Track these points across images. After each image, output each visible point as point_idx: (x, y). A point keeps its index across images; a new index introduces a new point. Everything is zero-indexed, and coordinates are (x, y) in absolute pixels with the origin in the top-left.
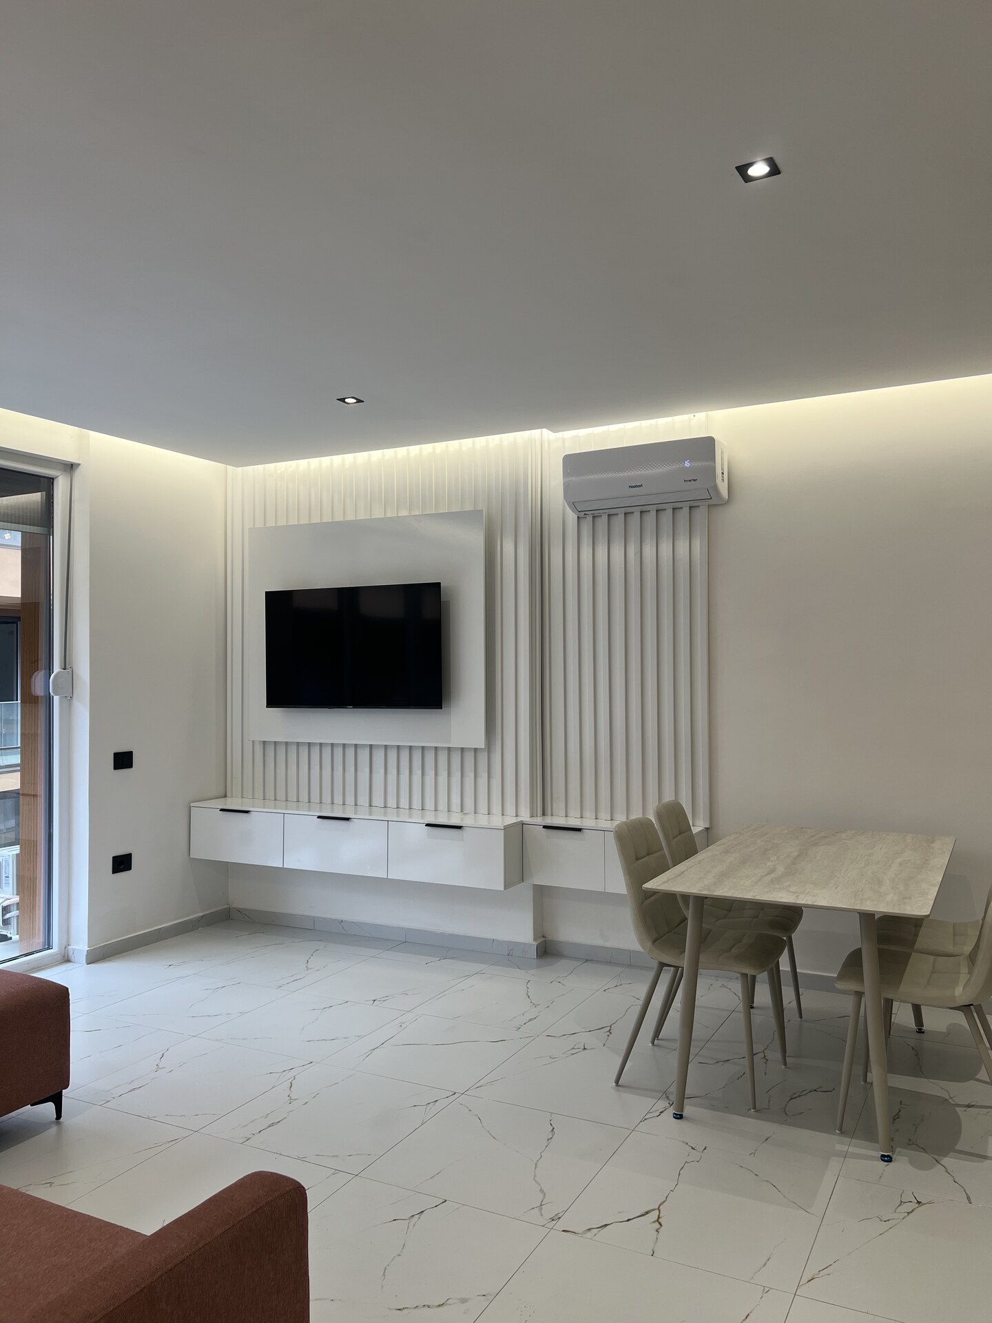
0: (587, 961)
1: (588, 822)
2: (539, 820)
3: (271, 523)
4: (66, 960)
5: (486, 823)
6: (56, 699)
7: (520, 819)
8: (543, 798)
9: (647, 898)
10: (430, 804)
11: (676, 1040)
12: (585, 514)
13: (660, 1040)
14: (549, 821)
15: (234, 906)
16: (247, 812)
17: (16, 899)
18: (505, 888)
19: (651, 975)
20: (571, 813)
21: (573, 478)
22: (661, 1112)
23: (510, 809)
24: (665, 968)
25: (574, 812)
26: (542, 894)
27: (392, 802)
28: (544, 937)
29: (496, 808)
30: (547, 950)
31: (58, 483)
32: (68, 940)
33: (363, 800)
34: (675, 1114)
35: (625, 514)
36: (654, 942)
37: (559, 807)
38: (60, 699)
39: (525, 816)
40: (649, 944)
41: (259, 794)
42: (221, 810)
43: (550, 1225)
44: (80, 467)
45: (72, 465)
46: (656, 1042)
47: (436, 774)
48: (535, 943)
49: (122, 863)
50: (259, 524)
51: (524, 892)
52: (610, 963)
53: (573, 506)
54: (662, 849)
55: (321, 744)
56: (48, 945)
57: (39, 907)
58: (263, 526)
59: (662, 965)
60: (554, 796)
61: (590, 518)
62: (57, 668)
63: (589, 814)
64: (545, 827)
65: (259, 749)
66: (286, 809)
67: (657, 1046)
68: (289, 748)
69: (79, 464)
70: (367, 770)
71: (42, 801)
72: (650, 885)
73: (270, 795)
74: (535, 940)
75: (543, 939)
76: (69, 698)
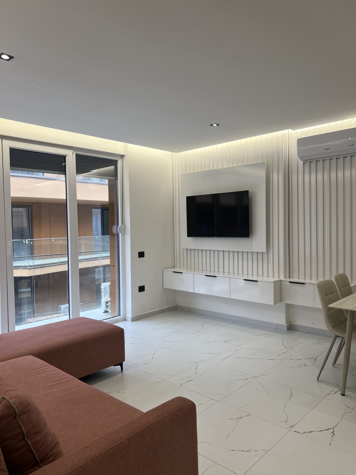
0: (307, 332)
1: (307, 281)
2: (288, 280)
3: (188, 172)
4: (125, 320)
5: (267, 280)
6: (120, 234)
7: (280, 279)
8: (289, 271)
9: (330, 311)
10: (245, 272)
11: (342, 365)
12: (306, 161)
13: (336, 365)
14: (292, 280)
15: (178, 305)
16: (181, 273)
17: (110, 299)
18: (274, 304)
19: (332, 340)
20: (301, 277)
21: (301, 148)
22: (336, 392)
23: (276, 275)
24: (338, 337)
25: (302, 277)
26: (289, 307)
27: (231, 271)
28: (290, 323)
29: (271, 274)
30: (291, 328)
31: (119, 162)
32: (125, 313)
33: (221, 270)
34: (341, 393)
35: (323, 160)
36: (333, 327)
37: (296, 275)
38: (121, 234)
39: (282, 278)
40: (331, 328)
41: (185, 267)
42: (173, 272)
43: (290, 428)
44: (125, 156)
45: (123, 156)
46: (334, 365)
47: (248, 262)
48: (286, 325)
49: (142, 289)
50: (184, 173)
51: (282, 306)
52: (316, 334)
53: (301, 158)
54: (337, 292)
55: (206, 250)
56: (119, 315)
57: (117, 302)
58: (185, 173)
59: (336, 336)
60: (294, 271)
61: (308, 163)
62: (120, 224)
63: (308, 278)
64: (290, 282)
65: (185, 251)
66: (195, 272)
67: (334, 367)
68: (195, 251)
69: (125, 155)
70: (222, 259)
71: (116, 268)
72: (331, 305)
73: (189, 267)
74: (286, 324)
75: (289, 324)
76: (124, 234)
